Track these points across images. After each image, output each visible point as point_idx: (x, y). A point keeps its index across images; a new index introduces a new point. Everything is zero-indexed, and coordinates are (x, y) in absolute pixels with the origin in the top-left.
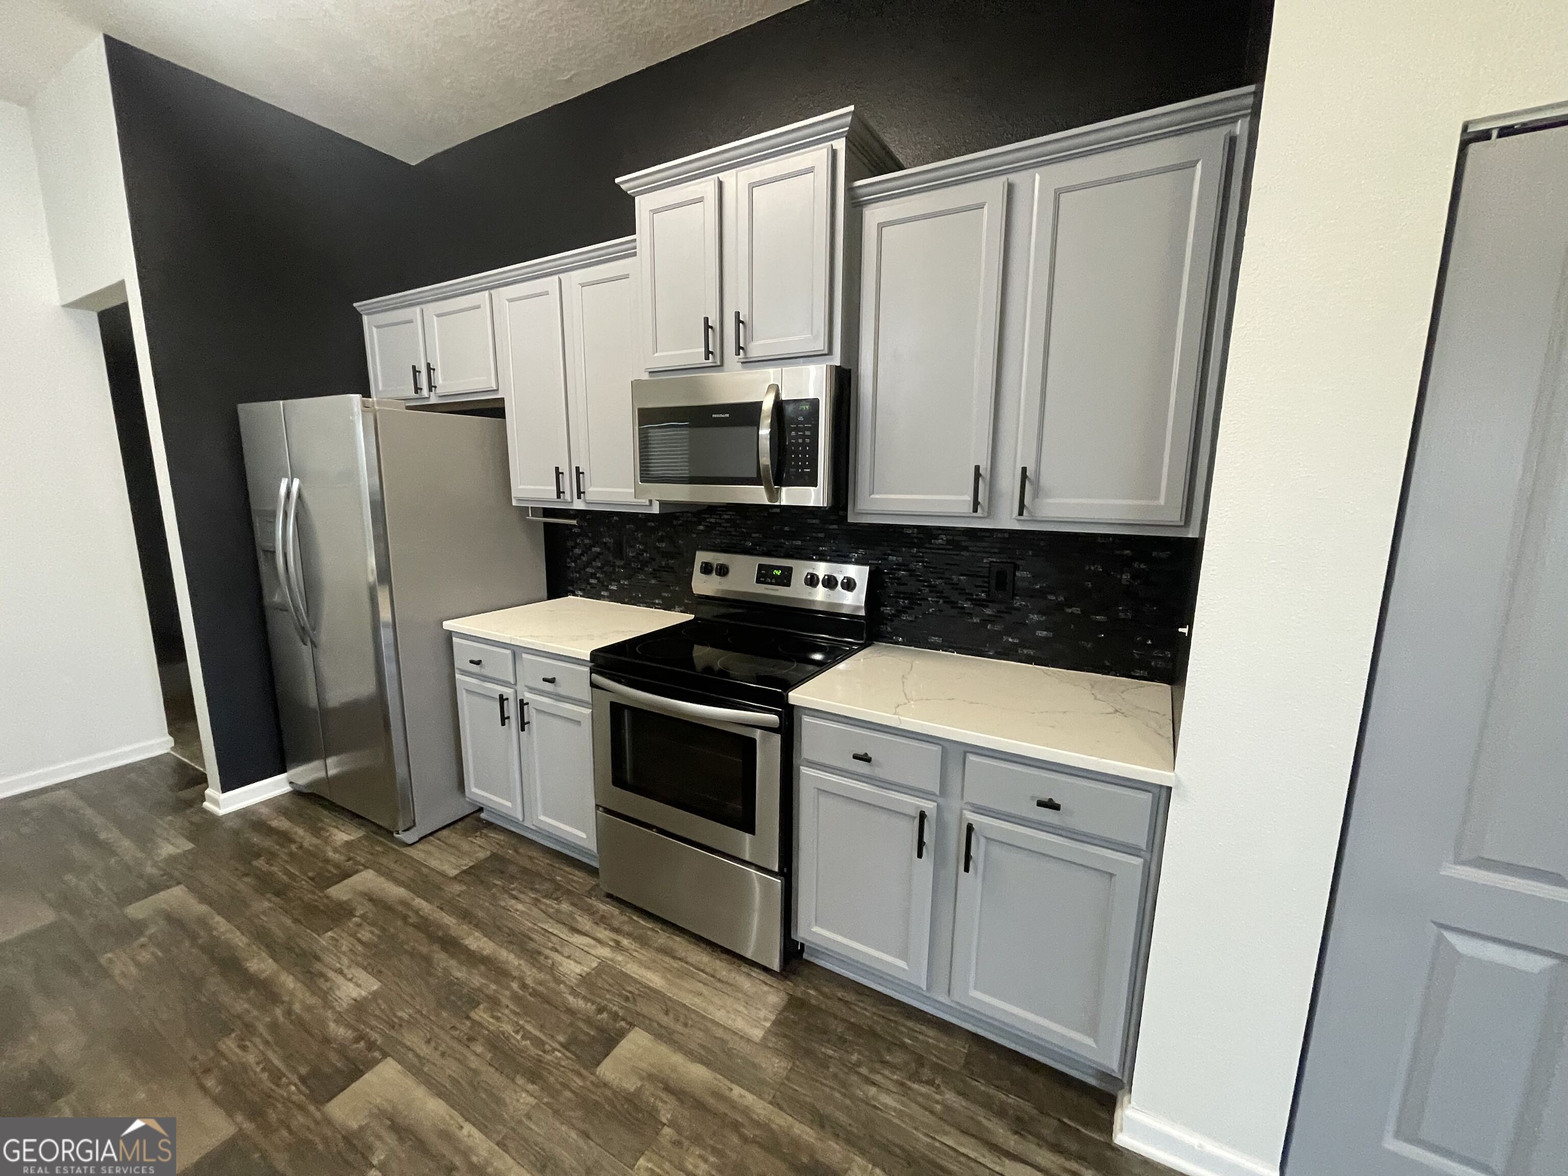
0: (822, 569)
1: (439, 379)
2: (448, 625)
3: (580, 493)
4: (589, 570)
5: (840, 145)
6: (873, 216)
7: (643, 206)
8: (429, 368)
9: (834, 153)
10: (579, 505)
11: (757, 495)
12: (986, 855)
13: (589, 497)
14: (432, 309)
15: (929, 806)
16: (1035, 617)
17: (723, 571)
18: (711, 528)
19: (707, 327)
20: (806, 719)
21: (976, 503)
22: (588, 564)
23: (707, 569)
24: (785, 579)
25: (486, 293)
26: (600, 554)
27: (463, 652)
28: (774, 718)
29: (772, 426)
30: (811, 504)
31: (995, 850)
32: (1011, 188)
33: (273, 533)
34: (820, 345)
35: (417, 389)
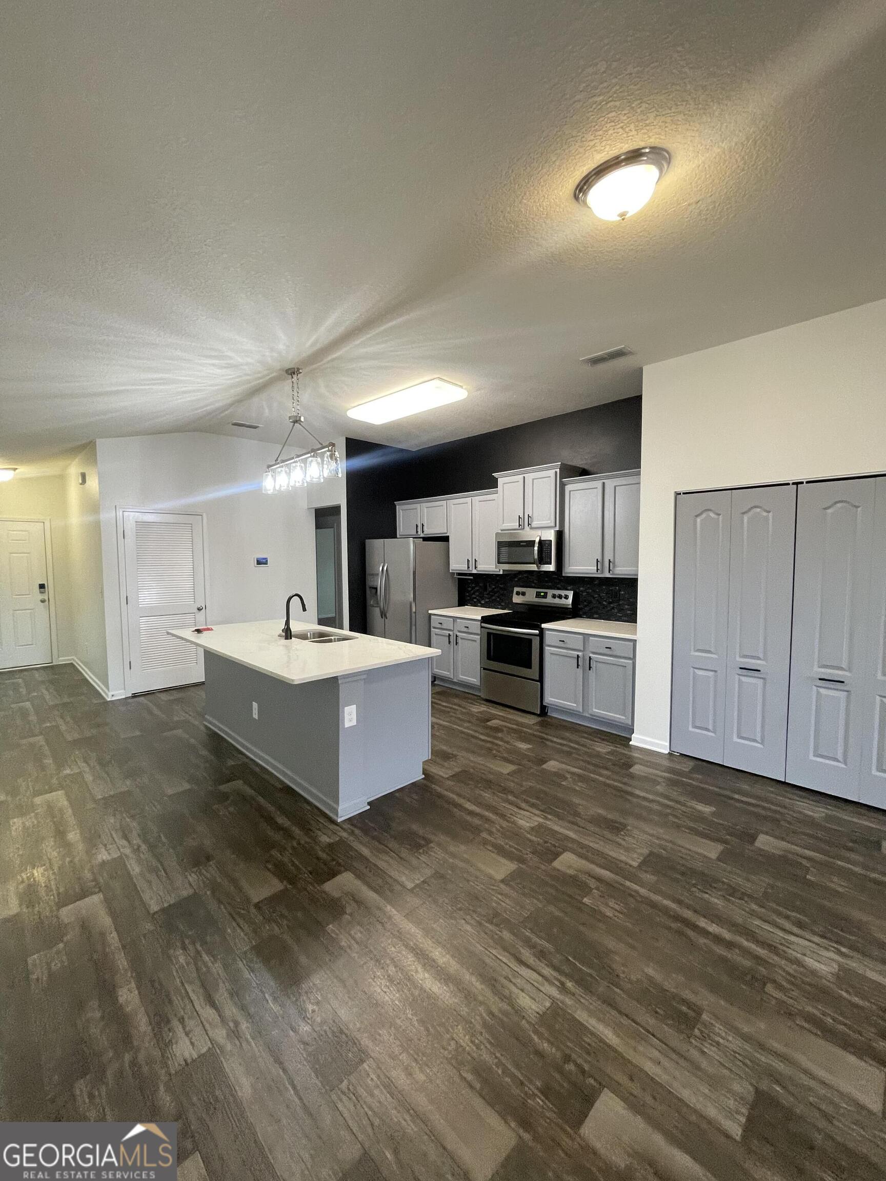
0: (557, 592)
1: (425, 529)
2: (430, 612)
3: (476, 568)
4: (474, 596)
5: (558, 470)
6: (568, 488)
7: (501, 481)
8: (423, 525)
9: (556, 472)
10: (474, 571)
11: (533, 567)
12: (596, 667)
13: (478, 569)
14: (424, 505)
15: (580, 654)
16: (626, 607)
17: (524, 594)
18: (519, 579)
19: (519, 518)
20: (547, 632)
21: (597, 570)
22: (474, 593)
23: (518, 593)
24: (545, 596)
25: (445, 502)
26: (478, 590)
27: (435, 622)
28: (537, 632)
29: (538, 547)
30: (551, 570)
31: (599, 665)
32: (604, 483)
33: (378, 582)
34: (553, 524)
35: (417, 532)
